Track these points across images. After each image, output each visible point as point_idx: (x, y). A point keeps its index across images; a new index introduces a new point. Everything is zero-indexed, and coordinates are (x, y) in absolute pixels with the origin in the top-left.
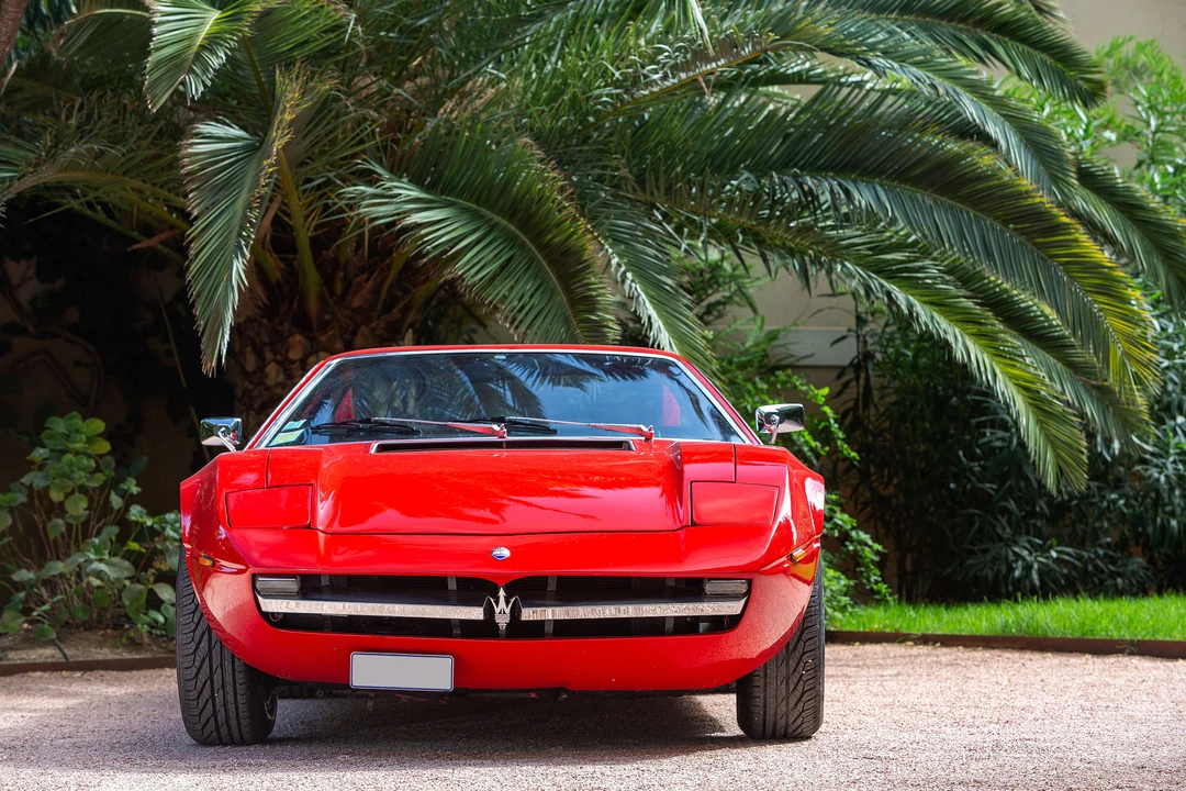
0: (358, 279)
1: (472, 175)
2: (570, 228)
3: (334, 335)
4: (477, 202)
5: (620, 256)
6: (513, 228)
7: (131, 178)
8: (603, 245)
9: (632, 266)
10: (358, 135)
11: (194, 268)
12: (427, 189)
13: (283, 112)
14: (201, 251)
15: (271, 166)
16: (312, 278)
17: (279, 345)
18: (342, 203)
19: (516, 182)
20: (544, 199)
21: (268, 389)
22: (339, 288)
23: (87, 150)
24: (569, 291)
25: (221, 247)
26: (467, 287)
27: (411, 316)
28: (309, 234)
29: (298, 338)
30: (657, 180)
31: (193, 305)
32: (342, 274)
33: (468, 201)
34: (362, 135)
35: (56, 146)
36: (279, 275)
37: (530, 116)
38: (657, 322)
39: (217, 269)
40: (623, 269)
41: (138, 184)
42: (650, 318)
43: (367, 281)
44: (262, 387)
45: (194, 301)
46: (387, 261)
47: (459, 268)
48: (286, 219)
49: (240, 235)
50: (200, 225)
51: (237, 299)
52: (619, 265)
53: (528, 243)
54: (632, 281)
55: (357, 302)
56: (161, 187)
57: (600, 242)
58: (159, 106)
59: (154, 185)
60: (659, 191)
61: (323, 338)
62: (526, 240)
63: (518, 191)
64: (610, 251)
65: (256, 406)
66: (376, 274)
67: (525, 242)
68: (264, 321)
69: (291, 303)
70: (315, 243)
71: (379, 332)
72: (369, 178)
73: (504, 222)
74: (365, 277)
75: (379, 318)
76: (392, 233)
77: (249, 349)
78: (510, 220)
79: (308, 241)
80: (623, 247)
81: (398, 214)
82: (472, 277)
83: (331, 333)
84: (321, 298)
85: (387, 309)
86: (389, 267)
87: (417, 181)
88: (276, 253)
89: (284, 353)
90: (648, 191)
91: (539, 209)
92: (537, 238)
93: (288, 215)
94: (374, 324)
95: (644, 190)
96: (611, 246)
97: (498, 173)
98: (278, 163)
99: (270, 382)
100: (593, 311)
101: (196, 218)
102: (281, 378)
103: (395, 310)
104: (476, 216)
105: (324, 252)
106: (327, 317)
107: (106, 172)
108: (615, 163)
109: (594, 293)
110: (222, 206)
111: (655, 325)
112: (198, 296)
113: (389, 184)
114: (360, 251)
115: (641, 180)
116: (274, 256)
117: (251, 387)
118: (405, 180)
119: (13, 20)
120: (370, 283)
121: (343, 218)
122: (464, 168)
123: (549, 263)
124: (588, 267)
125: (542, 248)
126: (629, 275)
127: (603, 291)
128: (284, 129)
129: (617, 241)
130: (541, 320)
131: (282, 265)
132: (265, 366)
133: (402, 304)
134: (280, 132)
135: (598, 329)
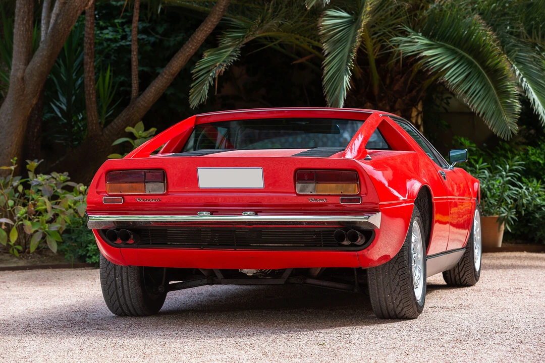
0: (397, 77)
1: (452, 31)
2: (498, 59)
4: (454, 45)
5: (520, 70)
6: (471, 58)
7: (295, 34)
8: (512, 65)
9: (526, 75)
10: (399, 13)
11: (326, 79)
12: (430, 38)
13: (366, 6)
14: (329, 71)
15: (361, 32)
16: (376, 76)
18: (391, 44)
19: (473, 36)
20: (486, 45)
22: (388, 81)
23: (276, 23)
24: (497, 89)
25: (338, 70)
26: (450, 86)
27: (422, 94)
28: (375, 57)
29: (369, 104)
30: (537, 32)
31: (326, 96)
32: (390, 75)
33: (450, 44)
34: (401, 13)
35: (262, 22)
36: (360, 75)
37: (478, 4)
38: (538, 102)
39: (336, 80)
40: (521, 77)
41: (298, 36)
42: (534, 99)
43: (401, 78)
45: (326, 95)
46: (411, 69)
47: (446, 77)
48: (364, 51)
49: (347, 65)
50: (328, 59)
51: (346, 94)
52: (520, 75)
53: (478, 65)
54: (526, 82)
55: (396, 88)
56: (308, 37)
57: (511, 63)
58: (311, 6)
59: (305, 37)
60: (538, 38)
61: (380, 105)
62: (477, 64)
63: (474, 41)
64: (516, 68)
66: (405, 75)
67: (476, 65)
68: (353, 96)
69: (366, 88)
70: (378, 62)
71: (406, 101)
72: (404, 34)
73: (467, 55)
74: (400, 76)
75: (406, 95)
76: (415, 59)
78: (470, 54)
79: (374, 60)
80: (521, 66)
81: (419, 50)
82: (452, 82)
83: (384, 102)
84: (380, 86)
85: (410, 91)
86: (412, 71)
87: (425, 35)
88: (359, 65)
90: (533, 37)
91: (484, 49)
92: (482, 63)
93: (366, 49)
94: (404, 98)
95: (531, 38)
96: (516, 65)
97: (465, 31)
98: (364, 31)
100: (508, 98)
101: (327, 56)
103: (414, 92)
104: (453, 52)
105: (382, 65)
106: (382, 95)
107: (284, 32)
108: (518, 25)
109: (509, 90)
110: (338, 50)
111: (536, 104)
112: (328, 92)
113: (414, 37)
114: (398, 64)
115: (530, 32)
116: (358, 67)
118: (420, 34)
120: (403, 79)
121: (392, 51)
122: (449, 28)
123: (488, 75)
124: (506, 77)
125: (485, 68)
126: (525, 79)
127: (513, 89)
128: (367, 15)
129: (519, 63)
130: (484, 102)
131: (362, 71)
133: (417, 89)
134: (365, 16)
135: (511, 107)
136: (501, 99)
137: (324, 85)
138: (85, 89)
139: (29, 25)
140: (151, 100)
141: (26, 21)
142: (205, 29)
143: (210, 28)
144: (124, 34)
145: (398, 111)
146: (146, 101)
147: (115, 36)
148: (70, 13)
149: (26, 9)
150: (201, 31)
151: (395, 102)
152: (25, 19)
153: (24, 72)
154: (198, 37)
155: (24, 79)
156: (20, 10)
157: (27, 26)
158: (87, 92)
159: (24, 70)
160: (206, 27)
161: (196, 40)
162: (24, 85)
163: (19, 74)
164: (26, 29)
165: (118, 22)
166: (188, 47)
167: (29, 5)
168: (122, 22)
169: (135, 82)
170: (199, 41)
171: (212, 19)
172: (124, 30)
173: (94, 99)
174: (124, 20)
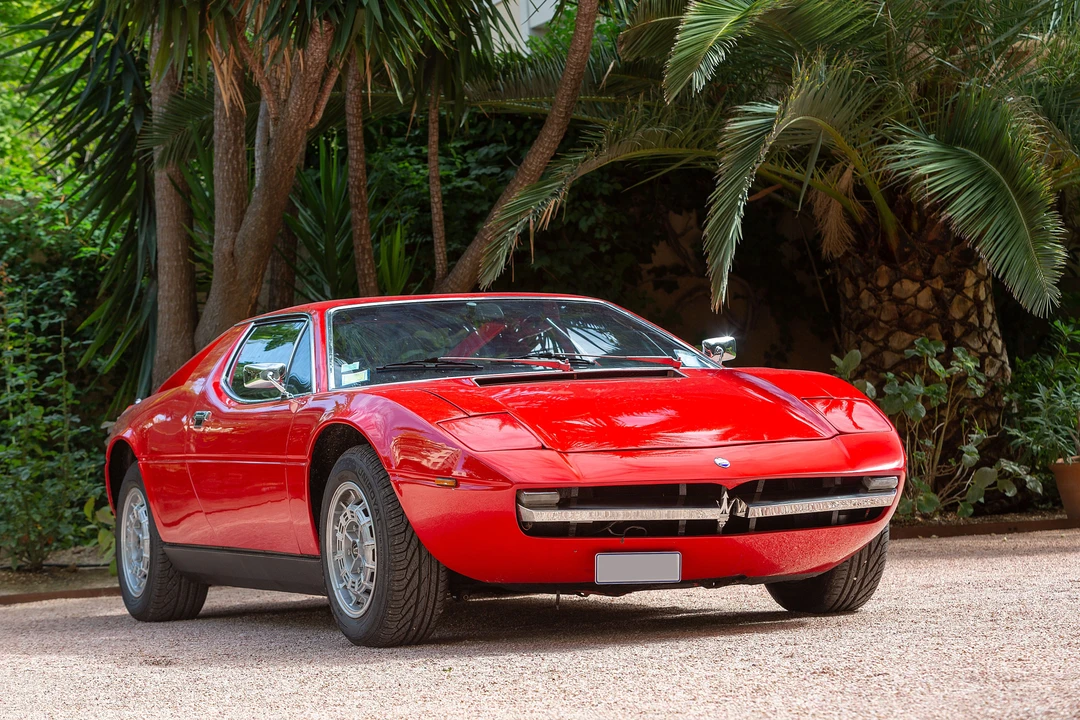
0: (932, 217)
3: (914, 265)
6: (997, 172)
16: (889, 217)
17: (869, 275)
21: (863, 312)
22: (915, 225)
24: (1031, 225)
25: (731, 208)
29: (884, 268)
32: (917, 213)
36: (864, 218)
44: (859, 311)
53: (1007, 185)
55: (932, 236)
58: (672, 99)
61: (905, 268)
62: (1005, 183)
65: (855, 327)
67: (1003, 185)
68: (857, 255)
69: (876, 239)
71: (954, 259)
73: (993, 169)
75: (952, 248)
77: (847, 279)
78: (997, 166)
79: (879, 194)
82: (960, 217)
83: (911, 263)
84: (900, 234)
88: (858, 199)
89: (874, 281)
94: (948, 254)
99: (864, 306)
100: (1047, 241)
102: (873, 303)
104: (974, 165)
106: (906, 250)
109: (1049, 226)
112: (711, 248)
117: (850, 311)
118: (932, 136)
119: (586, 33)
123: (1018, 202)
125: (1016, 189)
127: (1055, 224)
130: (1008, 249)
131: (865, 209)
132: (860, 293)
135: (1050, 256)
136: (1035, 244)
137: (705, 237)
138: (357, 267)
139: (238, 162)
140: (467, 280)
141: (233, 154)
142: (541, 150)
143: (548, 148)
144: (465, 166)
145: (939, 278)
146: (458, 282)
147: (447, 173)
148: (286, 136)
149: (231, 134)
150: (535, 154)
151: (932, 261)
152: (231, 151)
153: (234, 244)
154: (531, 164)
155: (235, 255)
156: (220, 137)
157: (235, 162)
158: (360, 272)
159: (234, 239)
160: (540, 146)
161: (529, 170)
162: (234, 264)
163: (226, 247)
164: (233, 168)
165: (455, 147)
166: (517, 184)
167: (236, 126)
168: (462, 146)
169: (440, 250)
170: (534, 171)
171: (549, 132)
172: (465, 162)
173: (372, 284)
174: (466, 143)
